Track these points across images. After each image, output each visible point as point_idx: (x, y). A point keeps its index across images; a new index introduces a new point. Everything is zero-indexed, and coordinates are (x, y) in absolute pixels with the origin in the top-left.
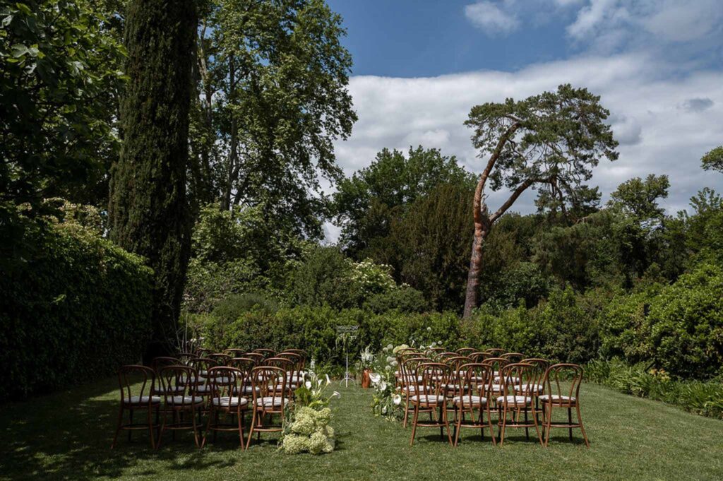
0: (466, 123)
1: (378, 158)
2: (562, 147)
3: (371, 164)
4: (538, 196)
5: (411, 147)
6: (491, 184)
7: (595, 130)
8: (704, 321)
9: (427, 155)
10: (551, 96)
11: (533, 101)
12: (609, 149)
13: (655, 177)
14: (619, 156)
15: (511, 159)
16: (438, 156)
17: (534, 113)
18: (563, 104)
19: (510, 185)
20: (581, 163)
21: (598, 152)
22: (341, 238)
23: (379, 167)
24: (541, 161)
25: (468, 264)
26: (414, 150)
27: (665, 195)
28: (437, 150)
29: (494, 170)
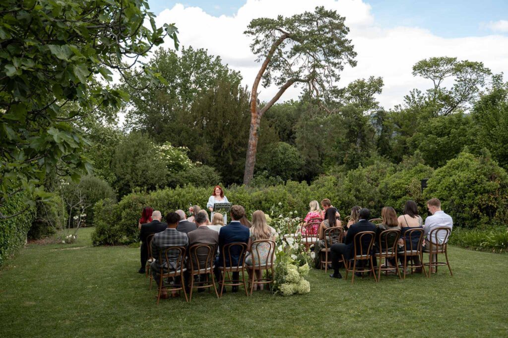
0: (245, 33)
1: (156, 55)
2: (320, 56)
3: (150, 61)
4: (301, 93)
5: (183, 47)
6: (263, 82)
7: (341, 43)
8: (471, 191)
9: (196, 54)
10: (311, 15)
11: (297, 18)
12: (351, 58)
13: (374, 78)
14: (357, 63)
15: (278, 63)
16: (206, 55)
17: (298, 28)
18: (319, 21)
19: (279, 84)
20: (333, 68)
21: (344, 59)
22: (125, 123)
23: (157, 62)
24: (305, 67)
25: (246, 145)
26: (185, 50)
27: (380, 91)
28: (205, 50)
29: (266, 71)
